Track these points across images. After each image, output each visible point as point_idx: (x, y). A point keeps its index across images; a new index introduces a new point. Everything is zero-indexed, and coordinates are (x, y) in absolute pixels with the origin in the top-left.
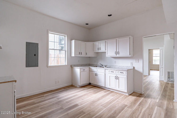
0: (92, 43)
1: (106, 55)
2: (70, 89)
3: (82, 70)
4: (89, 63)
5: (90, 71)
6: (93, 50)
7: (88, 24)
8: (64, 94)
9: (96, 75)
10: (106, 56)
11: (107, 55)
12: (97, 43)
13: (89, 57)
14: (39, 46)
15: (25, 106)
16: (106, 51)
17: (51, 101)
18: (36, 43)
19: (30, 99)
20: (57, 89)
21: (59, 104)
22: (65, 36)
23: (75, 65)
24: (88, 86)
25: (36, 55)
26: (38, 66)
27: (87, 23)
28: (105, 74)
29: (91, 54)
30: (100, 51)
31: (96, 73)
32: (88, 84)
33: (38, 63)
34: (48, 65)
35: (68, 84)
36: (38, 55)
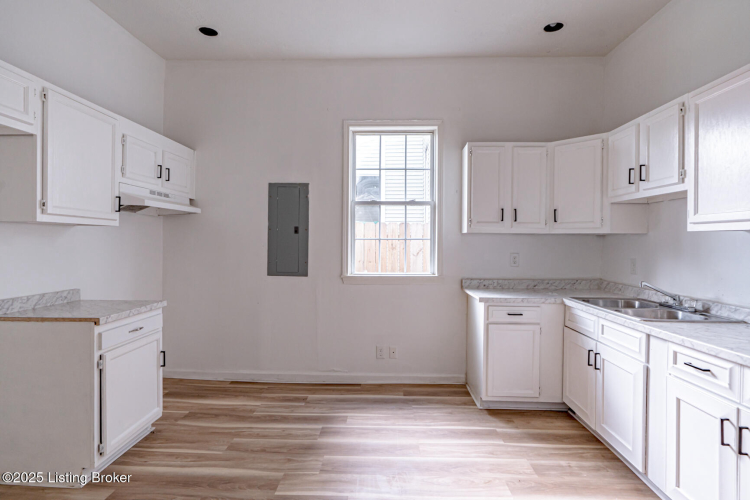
0: (594, 141)
1: (689, 220)
2: (429, 402)
3: (500, 315)
4: (598, 275)
5: (569, 327)
6: (603, 192)
7: (559, 26)
8: (371, 419)
9: (593, 360)
10: (691, 228)
11: (698, 218)
12: (623, 137)
13: (602, 236)
14: (310, 196)
15: (216, 416)
16: (688, 185)
17: (294, 432)
18: (300, 184)
19: (263, 395)
20: (381, 385)
21: (289, 460)
22: (432, 132)
23: (486, 283)
24: (537, 422)
25: (300, 230)
26: (305, 274)
27: (553, 23)
28: (647, 370)
29: (585, 217)
30: (645, 191)
31: (591, 345)
32: (554, 408)
33: (307, 263)
34: (345, 274)
35: (443, 375)
36: (307, 230)
